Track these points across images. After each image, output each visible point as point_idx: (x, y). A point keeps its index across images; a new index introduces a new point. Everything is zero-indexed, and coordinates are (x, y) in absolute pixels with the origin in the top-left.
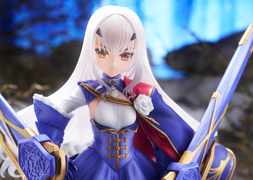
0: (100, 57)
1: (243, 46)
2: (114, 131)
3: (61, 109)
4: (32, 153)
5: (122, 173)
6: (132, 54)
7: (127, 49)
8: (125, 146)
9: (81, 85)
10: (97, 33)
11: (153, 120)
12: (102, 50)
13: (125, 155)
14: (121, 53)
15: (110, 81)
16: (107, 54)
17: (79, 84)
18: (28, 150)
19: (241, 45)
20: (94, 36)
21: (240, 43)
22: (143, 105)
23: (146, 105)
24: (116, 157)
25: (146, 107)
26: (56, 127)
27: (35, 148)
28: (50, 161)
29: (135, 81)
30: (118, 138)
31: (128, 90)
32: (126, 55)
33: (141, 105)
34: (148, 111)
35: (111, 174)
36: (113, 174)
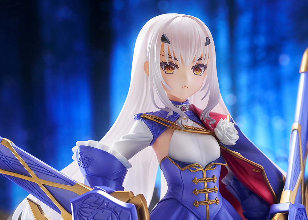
0: (166, 73)
2: (199, 167)
3: (119, 155)
4: (98, 209)
6: (206, 67)
7: (201, 59)
8: (214, 188)
9: (142, 118)
11: (239, 154)
12: (171, 63)
13: (216, 200)
14: (194, 64)
15: (180, 107)
16: (175, 68)
17: (139, 116)
18: (90, 208)
19: (304, 72)
21: (302, 70)
22: (228, 131)
23: (231, 130)
24: (205, 203)
25: (232, 134)
26: (114, 180)
27: (101, 201)
28: (130, 210)
29: (212, 102)
30: (205, 176)
31: (206, 115)
32: (198, 68)
33: (226, 131)
34: (233, 139)
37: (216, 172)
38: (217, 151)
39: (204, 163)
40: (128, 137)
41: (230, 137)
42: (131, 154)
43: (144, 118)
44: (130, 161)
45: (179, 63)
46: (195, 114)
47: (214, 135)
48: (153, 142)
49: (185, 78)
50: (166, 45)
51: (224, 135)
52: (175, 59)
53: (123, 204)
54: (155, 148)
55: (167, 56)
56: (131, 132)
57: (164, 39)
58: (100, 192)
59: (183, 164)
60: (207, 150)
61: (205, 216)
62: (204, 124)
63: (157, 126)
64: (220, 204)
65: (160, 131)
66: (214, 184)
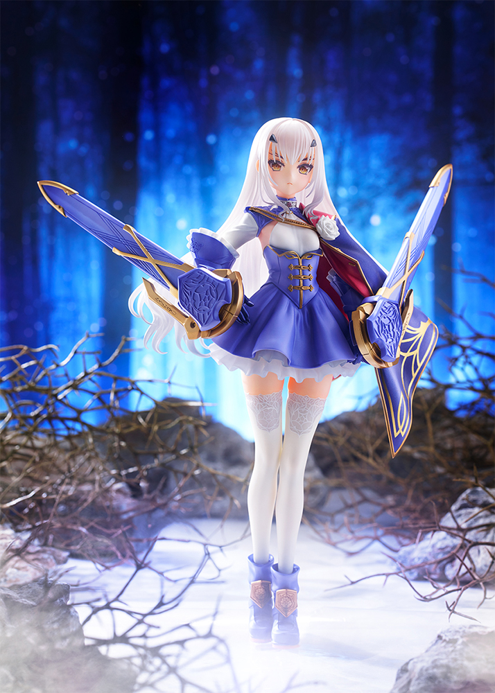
0: (274, 170)
1: (435, 188)
2: (296, 255)
3: (228, 243)
4: (199, 283)
5: (306, 310)
6: (311, 167)
7: (306, 159)
8: (310, 276)
9: (250, 210)
10: (270, 140)
11: (340, 250)
12: (277, 161)
13: (310, 287)
14: (299, 164)
15: (285, 203)
16: (282, 166)
17: (247, 209)
18: (193, 282)
19: (433, 187)
20: (267, 143)
21: (432, 184)
22: (328, 227)
23: (331, 226)
24: (299, 288)
25: (331, 229)
27: (203, 276)
28: (225, 283)
29: (316, 200)
30: (301, 264)
31: (309, 211)
32: (305, 167)
33: (325, 226)
34: (334, 234)
35: (294, 311)
36: (296, 310)
37: (314, 263)
38: (316, 244)
39: (302, 253)
40: (237, 228)
41: (329, 232)
42: (240, 243)
43: (252, 211)
44: (237, 250)
45: (285, 161)
46: (300, 211)
47: (315, 229)
48: (259, 234)
49: (288, 174)
50: (274, 144)
51: (323, 230)
52: (281, 157)
53: (221, 279)
54: (260, 239)
55: (274, 154)
56: (241, 224)
57: (272, 139)
58: (202, 269)
59: (280, 251)
60: (305, 241)
61: (299, 300)
62: (307, 219)
63: (263, 218)
64: (314, 291)
65: (265, 222)
66: (310, 273)
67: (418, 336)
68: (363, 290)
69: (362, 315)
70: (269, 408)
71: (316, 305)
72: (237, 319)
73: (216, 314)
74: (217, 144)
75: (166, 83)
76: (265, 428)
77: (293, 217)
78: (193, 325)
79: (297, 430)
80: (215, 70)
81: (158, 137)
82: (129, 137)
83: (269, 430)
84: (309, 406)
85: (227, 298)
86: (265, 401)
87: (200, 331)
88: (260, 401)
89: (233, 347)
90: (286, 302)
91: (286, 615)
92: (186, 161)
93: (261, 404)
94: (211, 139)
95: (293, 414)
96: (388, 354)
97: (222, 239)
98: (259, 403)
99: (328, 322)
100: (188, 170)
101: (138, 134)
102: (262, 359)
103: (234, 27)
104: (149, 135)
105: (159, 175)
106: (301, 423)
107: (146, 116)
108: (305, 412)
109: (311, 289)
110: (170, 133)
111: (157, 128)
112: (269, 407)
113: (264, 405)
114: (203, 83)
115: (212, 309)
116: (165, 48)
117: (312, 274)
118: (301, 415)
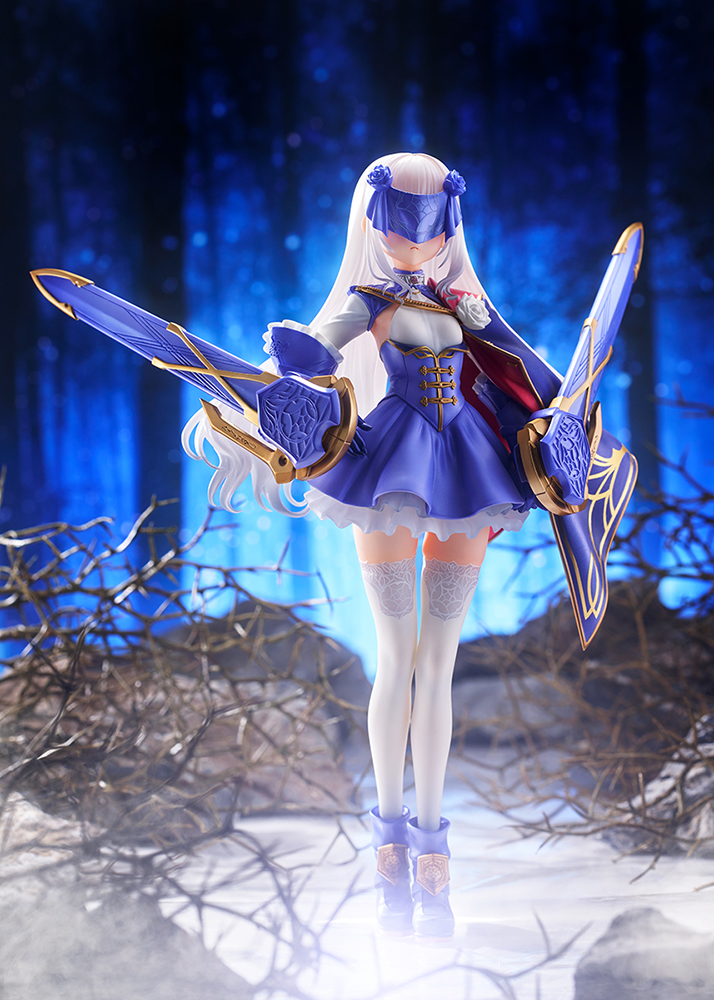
2: (430, 353)
3: (326, 341)
4: (290, 398)
5: (448, 433)
8: (451, 383)
9: (358, 291)
13: (453, 398)
15: (409, 278)
17: (353, 289)
18: (280, 398)
22: (474, 310)
23: (479, 309)
24: (437, 400)
25: (479, 313)
27: (294, 387)
28: (330, 395)
29: (454, 272)
30: (438, 366)
33: (470, 309)
34: (483, 320)
35: (431, 435)
36: (434, 435)
37: (456, 363)
38: (458, 336)
39: (438, 349)
40: (338, 317)
41: (476, 318)
42: (344, 339)
43: (360, 291)
44: (340, 351)
46: (431, 289)
47: (454, 315)
48: (371, 325)
51: (467, 314)
54: (373, 333)
56: (344, 311)
59: (406, 347)
60: (442, 332)
61: (437, 418)
62: (442, 300)
63: (377, 302)
64: (458, 405)
65: (381, 307)
66: (451, 378)
67: (610, 471)
68: (530, 402)
69: (532, 436)
70: (398, 583)
71: (462, 424)
72: (349, 451)
73: (319, 442)
74: (301, 249)
75: (222, 161)
76: (393, 613)
77: (422, 299)
78: (282, 461)
79: (440, 613)
80: (294, 140)
81: (214, 242)
82: (170, 243)
83: (399, 616)
84: (457, 577)
85: (333, 418)
86: (393, 572)
87: (294, 469)
88: (385, 573)
89: (343, 492)
90: (419, 423)
91: (434, 892)
92: (256, 276)
93: (386, 576)
94: (292, 242)
95: (434, 590)
96: (573, 492)
97: (318, 334)
98: (382, 575)
99: (481, 450)
100: (260, 288)
101: (182, 237)
102: (389, 506)
103: (321, 75)
104: (199, 239)
105: (217, 300)
106: (446, 603)
107: (194, 212)
108: (451, 586)
109: (453, 404)
110: (232, 234)
111: (212, 229)
112: (398, 580)
113: (391, 578)
114: (278, 159)
115: (312, 436)
116: (219, 110)
117: (454, 379)
118: (445, 591)
